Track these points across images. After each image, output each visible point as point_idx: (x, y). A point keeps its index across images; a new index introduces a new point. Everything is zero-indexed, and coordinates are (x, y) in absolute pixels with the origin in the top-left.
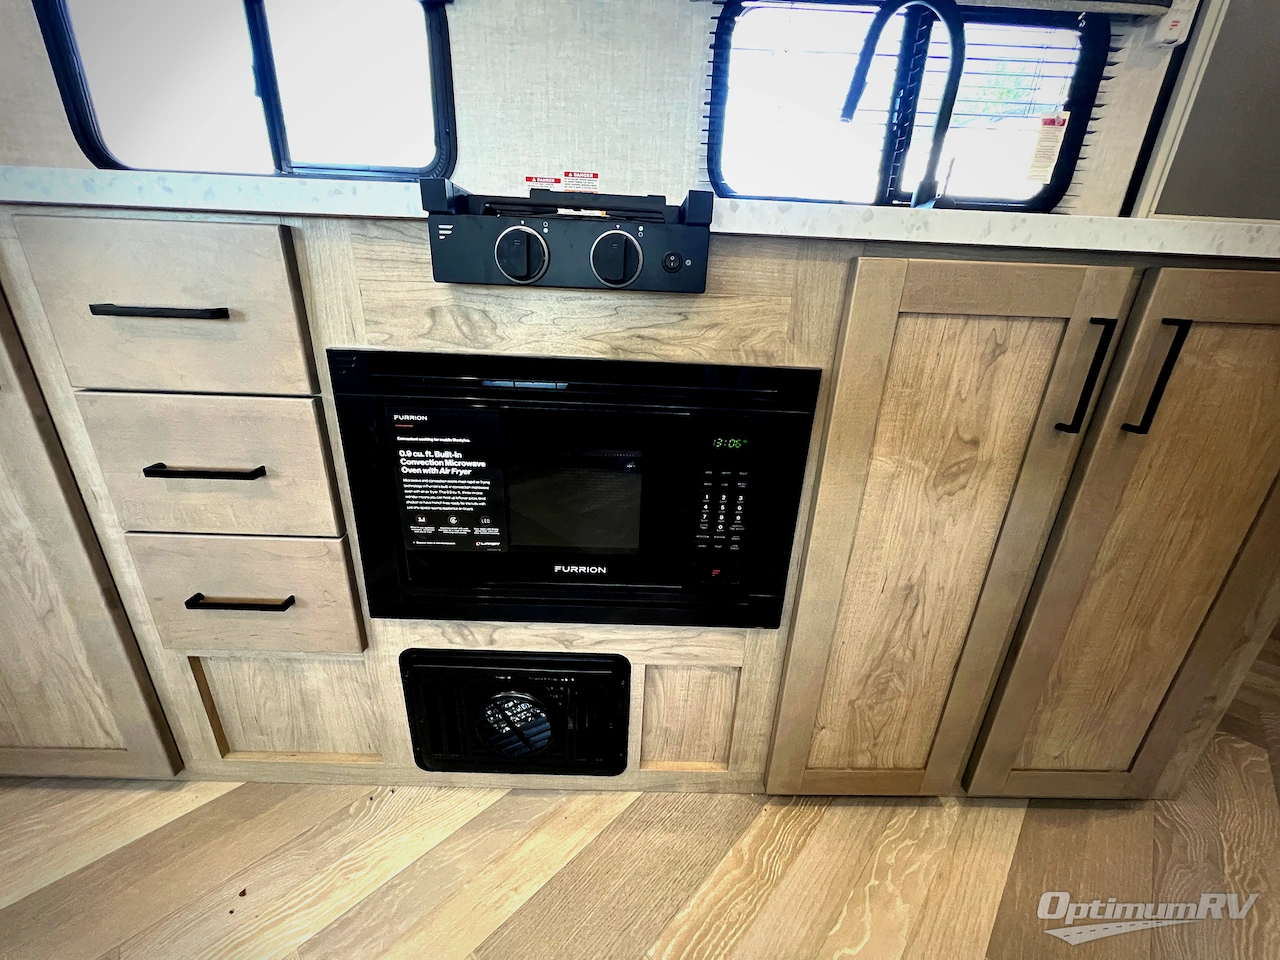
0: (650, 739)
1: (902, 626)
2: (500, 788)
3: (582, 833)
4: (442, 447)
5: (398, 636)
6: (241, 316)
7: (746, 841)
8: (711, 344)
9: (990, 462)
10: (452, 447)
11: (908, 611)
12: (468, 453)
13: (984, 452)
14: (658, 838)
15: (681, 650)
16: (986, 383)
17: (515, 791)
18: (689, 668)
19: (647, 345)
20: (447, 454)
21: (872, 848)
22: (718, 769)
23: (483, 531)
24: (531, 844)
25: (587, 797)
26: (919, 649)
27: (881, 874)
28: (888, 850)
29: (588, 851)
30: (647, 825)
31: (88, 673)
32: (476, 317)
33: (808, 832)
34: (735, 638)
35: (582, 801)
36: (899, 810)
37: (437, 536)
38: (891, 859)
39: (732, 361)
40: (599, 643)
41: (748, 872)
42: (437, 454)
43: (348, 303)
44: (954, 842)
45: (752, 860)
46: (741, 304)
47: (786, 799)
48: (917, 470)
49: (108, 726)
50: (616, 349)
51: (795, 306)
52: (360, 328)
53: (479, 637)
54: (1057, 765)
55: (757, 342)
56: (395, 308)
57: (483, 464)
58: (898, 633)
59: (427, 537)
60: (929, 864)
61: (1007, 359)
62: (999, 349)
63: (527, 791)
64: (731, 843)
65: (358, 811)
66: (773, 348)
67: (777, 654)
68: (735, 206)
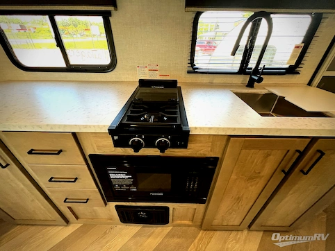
0: (174, 217)
3: (159, 238)
4: (120, 173)
7: (196, 241)
9: (263, 176)
10: (123, 173)
11: (238, 201)
13: (261, 175)
14: (176, 240)
15: (181, 206)
16: (264, 162)
17: (144, 226)
20: (122, 175)
21: (225, 243)
22: (190, 223)
23: (132, 188)
24: (148, 241)
26: (240, 207)
28: (229, 243)
30: (174, 236)
33: (211, 238)
37: (121, 188)
38: (230, 246)
42: (119, 175)
43: (92, 145)
44: (245, 241)
45: (197, 246)
46: (197, 145)
48: (243, 178)
51: (212, 145)
52: (96, 150)
55: (202, 152)
57: (131, 177)
58: (235, 205)
59: (118, 189)
60: (239, 247)
61: (271, 157)
62: (269, 155)
63: (147, 227)
64: (193, 241)
66: (206, 153)
68: (196, 128)
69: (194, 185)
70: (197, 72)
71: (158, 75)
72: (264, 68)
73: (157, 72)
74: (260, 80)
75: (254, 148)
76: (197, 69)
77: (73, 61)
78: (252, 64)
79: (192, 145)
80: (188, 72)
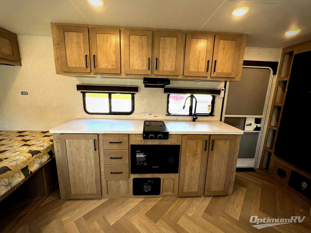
0: (163, 189)
1: (192, 172)
2: (144, 198)
3: (155, 202)
4: (141, 154)
5: (133, 176)
6: (123, 142)
7: (176, 202)
8: (169, 143)
9: (199, 153)
10: (142, 154)
11: (193, 170)
12: (144, 155)
13: (198, 153)
14: (165, 202)
15: (167, 177)
16: (197, 146)
17: (146, 198)
18: (168, 179)
19: (163, 143)
20: (142, 155)
21: (192, 202)
22: (172, 193)
23: (145, 163)
24: (149, 204)
25: (155, 198)
26: (195, 175)
27: (193, 205)
28: (194, 202)
29: (156, 204)
30: (163, 201)
31: (94, 183)
32: (146, 141)
33: (184, 201)
34: (173, 175)
35: (154, 199)
36: (196, 198)
37: (140, 164)
38: (194, 203)
39: (171, 144)
40: (157, 176)
41: (176, 205)
42: (141, 155)
43: (133, 140)
44: (202, 201)
45: (177, 204)
46: (172, 139)
47: (181, 197)
48: (191, 155)
49: (95, 190)
50: (159, 144)
51: (177, 139)
52: (134, 142)
53: (143, 176)
54: (215, 190)
55: (173, 142)
56: (138, 141)
57: (145, 156)
58: (192, 173)
59: (138, 164)
60: (199, 204)
61: (198, 143)
62: (197, 143)
63: (147, 198)
64: (174, 203)
65: (126, 201)
66: (175, 143)
67: (178, 177)
68: (171, 132)
69: (172, 160)
70: (170, 115)
71: (153, 116)
72: (197, 114)
73: (152, 115)
74: (197, 118)
75: (192, 140)
76: (170, 114)
77: (113, 110)
78: (193, 112)
79: (170, 139)
80: (166, 115)
